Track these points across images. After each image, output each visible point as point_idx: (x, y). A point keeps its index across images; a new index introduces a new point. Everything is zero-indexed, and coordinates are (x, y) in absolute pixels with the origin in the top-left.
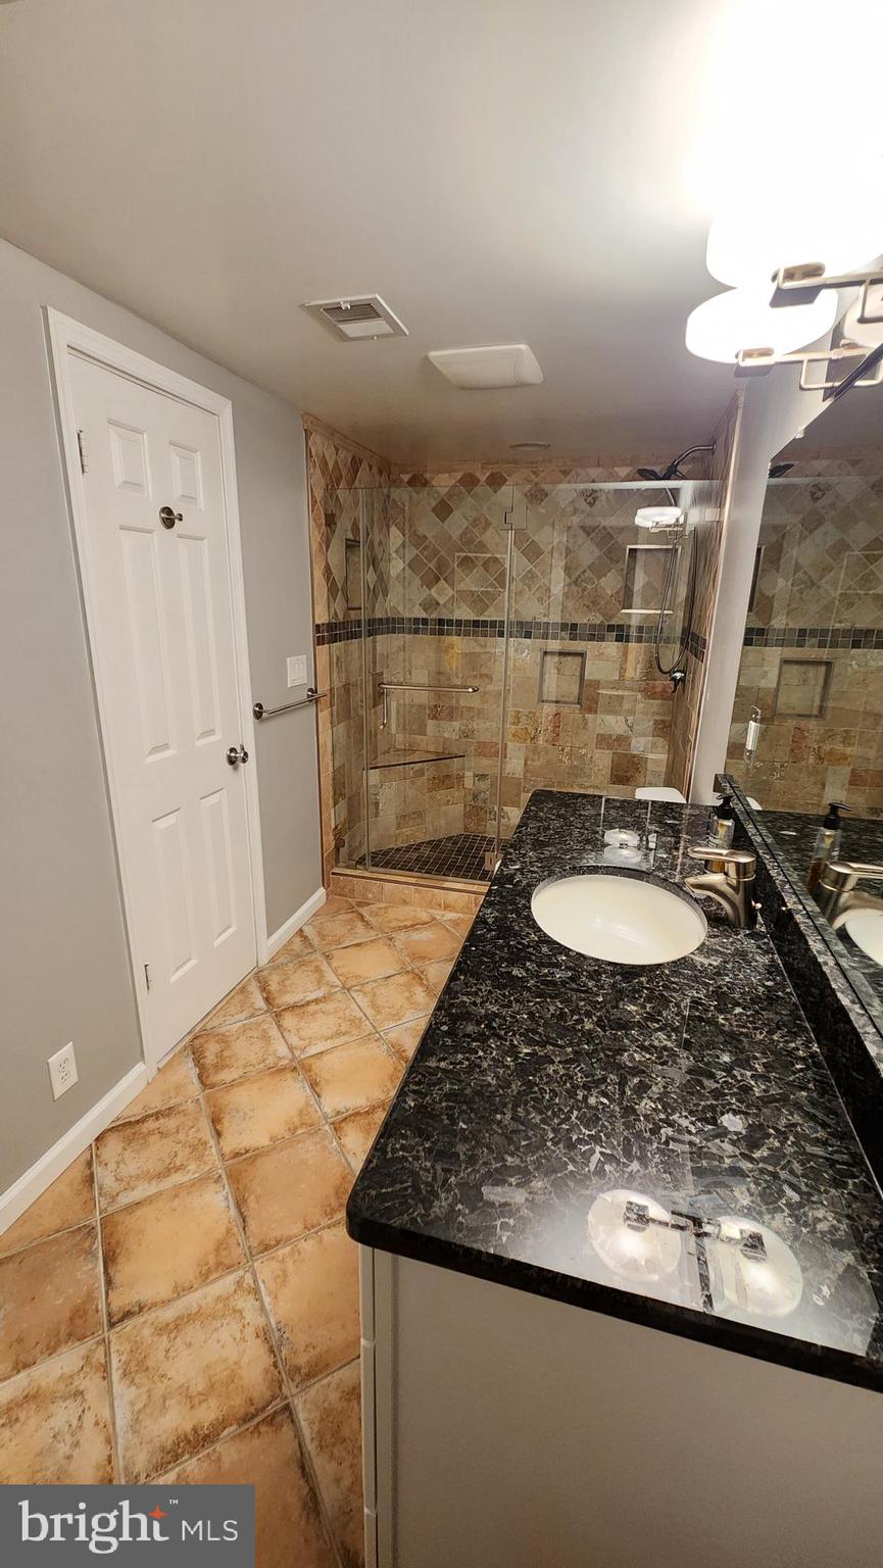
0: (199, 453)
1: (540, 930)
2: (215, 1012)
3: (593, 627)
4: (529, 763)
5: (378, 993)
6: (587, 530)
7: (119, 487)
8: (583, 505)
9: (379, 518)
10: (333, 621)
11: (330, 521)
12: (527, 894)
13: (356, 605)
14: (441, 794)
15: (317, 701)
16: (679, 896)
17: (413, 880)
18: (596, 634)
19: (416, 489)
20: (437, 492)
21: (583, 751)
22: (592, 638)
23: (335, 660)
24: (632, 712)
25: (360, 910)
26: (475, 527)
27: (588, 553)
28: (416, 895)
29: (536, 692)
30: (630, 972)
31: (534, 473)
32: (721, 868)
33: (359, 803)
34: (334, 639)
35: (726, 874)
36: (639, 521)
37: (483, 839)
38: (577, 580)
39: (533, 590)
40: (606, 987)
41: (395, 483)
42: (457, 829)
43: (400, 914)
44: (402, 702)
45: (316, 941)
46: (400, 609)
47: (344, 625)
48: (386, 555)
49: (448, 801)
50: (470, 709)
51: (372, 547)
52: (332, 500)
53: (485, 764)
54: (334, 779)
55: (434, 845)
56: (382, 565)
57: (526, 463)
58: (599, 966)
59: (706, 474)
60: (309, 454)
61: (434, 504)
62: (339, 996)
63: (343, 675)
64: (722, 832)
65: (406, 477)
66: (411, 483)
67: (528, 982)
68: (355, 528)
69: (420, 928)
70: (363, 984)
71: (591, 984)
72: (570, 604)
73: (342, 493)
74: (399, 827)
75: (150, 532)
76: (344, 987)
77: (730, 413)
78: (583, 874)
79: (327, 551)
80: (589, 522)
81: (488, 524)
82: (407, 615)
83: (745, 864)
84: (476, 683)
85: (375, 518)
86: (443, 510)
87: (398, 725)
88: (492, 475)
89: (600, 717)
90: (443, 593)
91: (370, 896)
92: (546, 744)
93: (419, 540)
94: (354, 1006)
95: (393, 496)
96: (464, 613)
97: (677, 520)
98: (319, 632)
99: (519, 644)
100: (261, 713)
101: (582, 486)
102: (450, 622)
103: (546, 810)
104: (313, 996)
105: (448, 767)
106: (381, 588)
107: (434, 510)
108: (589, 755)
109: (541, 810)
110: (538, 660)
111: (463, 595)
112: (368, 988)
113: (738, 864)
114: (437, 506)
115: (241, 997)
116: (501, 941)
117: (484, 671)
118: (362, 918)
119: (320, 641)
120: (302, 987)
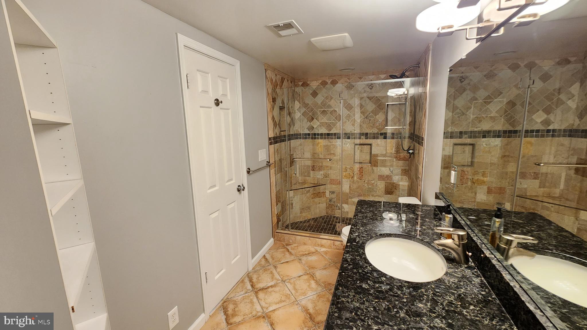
0: (228, 80)
1: (371, 265)
2: (232, 291)
3: (374, 134)
4: (351, 187)
5: (296, 283)
6: (370, 98)
7: (200, 93)
8: (368, 89)
9: (291, 98)
10: (275, 136)
11: (274, 100)
12: (362, 247)
13: (283, 129)
14: (317, 200)
15: (270, 166)
16: (430, 248)
17: (308, 235)
18: (375, 137)
19: (304, 87)
20: (312, 88)
21: (373, 182)
22: (374, 138)
23: (276, 150)
24: (392, 166)
25: (287, 247)
26: (326, 99)
27: (370, 107)
28: (309, 241)
29: (353, 159)
30: (416, 286)
31: (349, 79)
32: (450, 236)
33: (286, 204)
34: (276, 142)
35: (453, 239)
36: (389, 94)
37: (334, 217)
38: (367, 116)
39: (350, 121)
40: (406, 294)
41: (296, 86)
42: (324, 213)
43: (303, 249)
44: (300, 165)
45: (270, 260)
46: (299, 130)
47: (279, 137)
48: (294, 111)
49: (320, 202)
50: (327, 166)
51: (289, 109)
52: (274, 92)
53: (334, 187)
54: (276, 195)
55: (316, 220)
56: (293, 115)
57: (345, 76)
58: (401, 283)
59: (416, 75)
60: (267, 78)
61: (311, 92)
62: (281, 284)
63: (279, 156)
64: (447, 220)
65: (300, 83)
66: (302, 85)
67: (370, 291)
68: (283, 102)
69: (312, 255)
70: (290, 279)
71: (399, 292)
72: (365, 126)
73: (278, 90)
74: (301, 213)
75: (210, 108)
76: (282, 281)
77: (426, 51)
78: (385, 237)
79: (273, 111)
80: (371, 95)
81: (332, 98)
82: (302, 133)
83: (462, 235)
84: (329, 157)
85: (290, 99)
86: (315, 94)
87: (299, 173)
88: (332, 81)
89: (379, 168)
90: (316, 124)
91: (291, 241)
92: (358, 180)
93: (306, 105)
94: (287, 289)
95: (296, 90)
96: (324, 131)
97: (404, 93)
98: (270, 140)
99: (345, 141)
100: (249, 172)
101: (367, 82)
102: (318, 134)
103: (364, 208)
104: (270, 285)
105: (319, 189)
106: (292, 123)
107: (311, 94)
108: (376, 183)
109: (363, 208)
110: (353, 147)
111: (322, 124)
112: (292, 281)
113: (459, 235)
114: (312, 93)
115: (242, 284)
116: (355, 270)
117: (332, 152)
118: (288, 250)
119: (271, 144)
120: (265, 281)
